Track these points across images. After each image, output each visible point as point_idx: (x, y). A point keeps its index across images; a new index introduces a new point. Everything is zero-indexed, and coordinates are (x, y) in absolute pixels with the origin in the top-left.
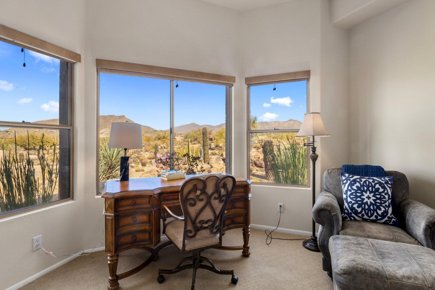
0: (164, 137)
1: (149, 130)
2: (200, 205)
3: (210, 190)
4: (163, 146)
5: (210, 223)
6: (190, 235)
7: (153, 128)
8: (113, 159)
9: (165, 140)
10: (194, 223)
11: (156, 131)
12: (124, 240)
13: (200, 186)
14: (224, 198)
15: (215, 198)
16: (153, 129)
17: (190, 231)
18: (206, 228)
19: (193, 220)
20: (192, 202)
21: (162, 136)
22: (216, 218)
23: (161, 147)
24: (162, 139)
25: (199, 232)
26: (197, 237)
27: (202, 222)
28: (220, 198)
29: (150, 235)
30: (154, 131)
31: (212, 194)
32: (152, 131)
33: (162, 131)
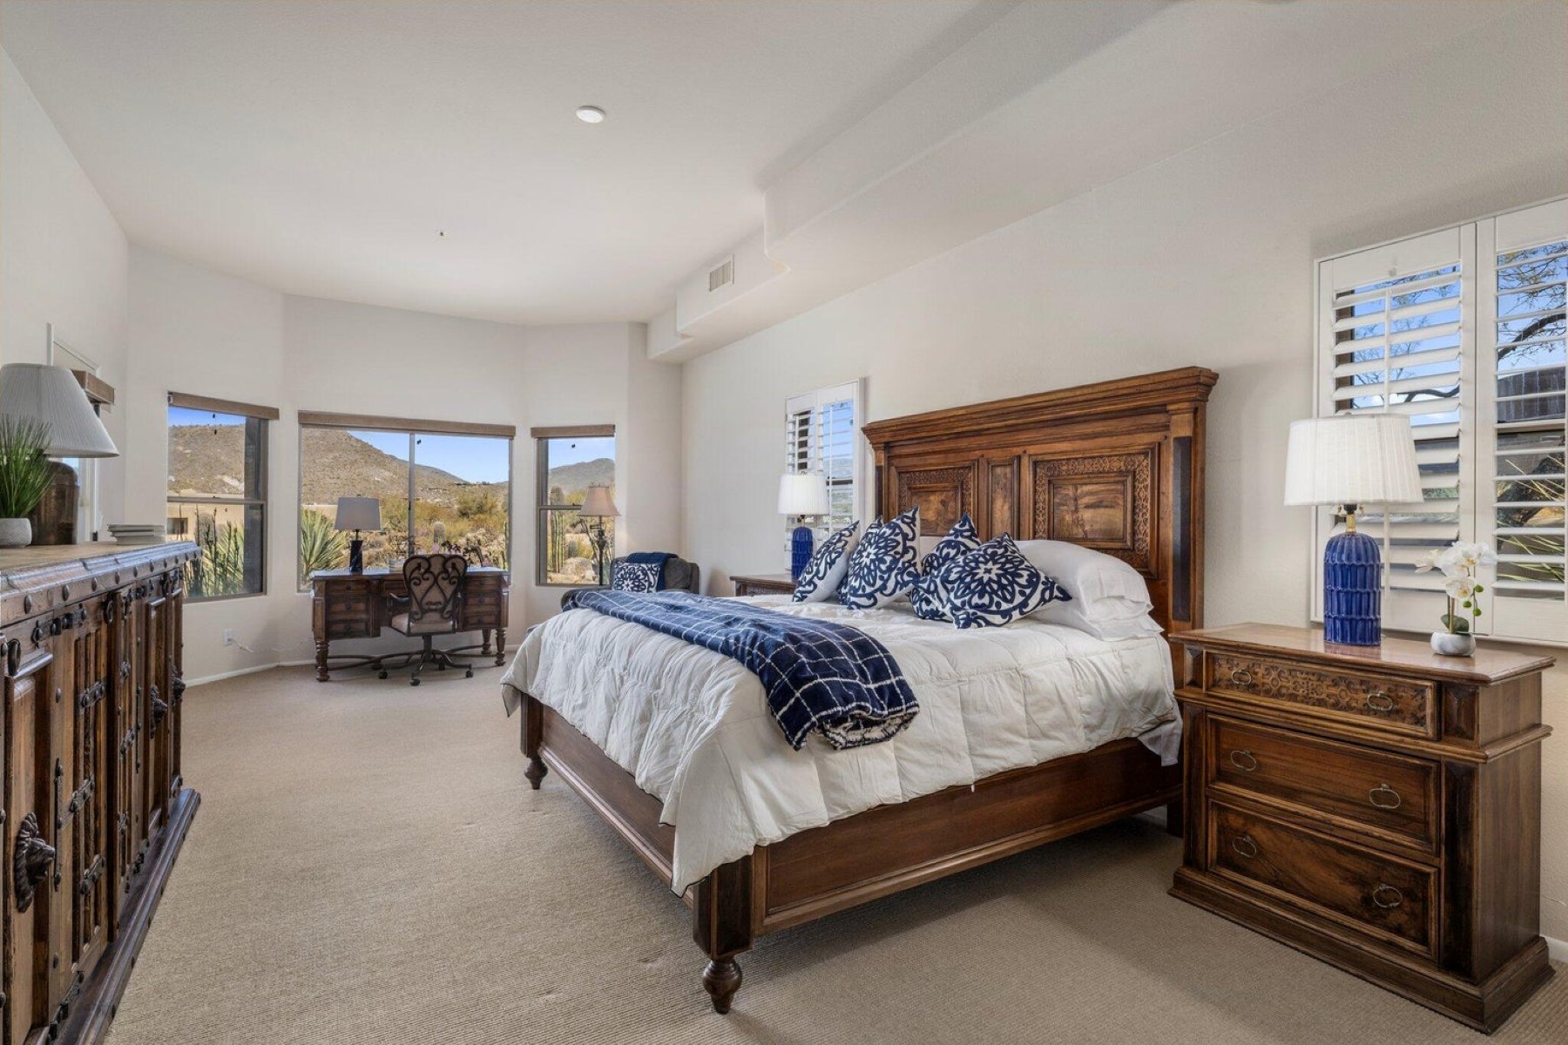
0: (481, 509)
1: (439, 482)
2: (425, 585)
3: (436, 568)
4: (475, 537)
5: (440, 606)
6: (416, 617)
7: (452, 473)
8: (313, 559)
9: (486, 519)
10: (419, 604)
11: (466, 484)
12: (336, 628)
13: (425, 565)
14: (455, 580)
15: (443, 578)
16: (453, 477)
17: (416, 613)
18: (435, 610)
19: (419, 600)
20: (418, 581)
21: (474, 506)
22: (447, 602)
23: (468, 540)
24: (475, 514)
25: (428, 615)
26: (424, 619)
27: (430, 603)
28: (449, 578)
29: (367, 625)
30: (458, 485)
31: (439, 574)
32: (450, 485)
33: (487, 486)
